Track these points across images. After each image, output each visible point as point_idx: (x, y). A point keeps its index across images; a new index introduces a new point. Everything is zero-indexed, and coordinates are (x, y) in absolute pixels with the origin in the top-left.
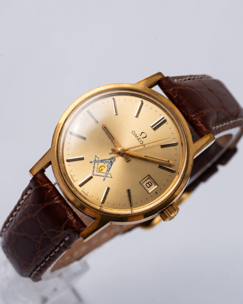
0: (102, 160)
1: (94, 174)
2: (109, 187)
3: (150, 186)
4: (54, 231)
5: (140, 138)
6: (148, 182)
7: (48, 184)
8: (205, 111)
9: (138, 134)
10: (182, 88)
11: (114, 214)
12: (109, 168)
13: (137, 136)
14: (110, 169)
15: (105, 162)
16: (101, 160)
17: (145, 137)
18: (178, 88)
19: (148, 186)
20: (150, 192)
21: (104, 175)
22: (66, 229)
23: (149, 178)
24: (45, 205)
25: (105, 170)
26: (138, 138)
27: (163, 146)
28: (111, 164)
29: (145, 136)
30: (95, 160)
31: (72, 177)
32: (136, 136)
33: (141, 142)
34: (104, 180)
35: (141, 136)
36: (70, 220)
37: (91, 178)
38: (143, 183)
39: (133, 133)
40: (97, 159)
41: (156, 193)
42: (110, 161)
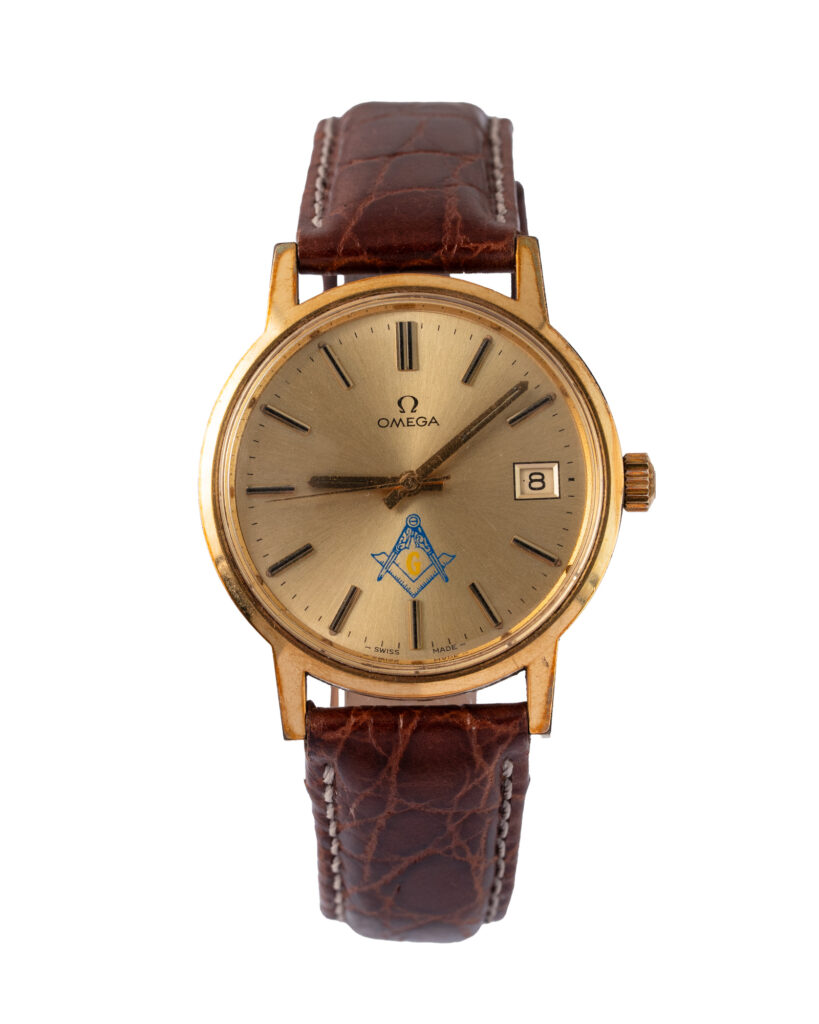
0: (394, 549)
2: (469, 583)
3: (542, 480)
4: (470, 786)
5: (408, 419)
6: (529, 480)
7: (353, 720)
8: (450, 212)
9: (394, 413)
12: (426, 545)
13: (397, 421)
14: (430, 546)
15: (403, 545)
16: (393, 551)
17: (416, 403)
18: (348, 233)
19: (539, 485)
20: (557, 495)
21: (433, 570)
22: (488, 754)
23: (521, 471)
24: (396, 763)
26: (405, 421)
27: (468, 379)
29: (412, 402)
30: (381, 563)
31: (383, 651)
32: (398, 423)
33: (420, 422)
34: (447, 581)
35: (404, 412)
38: (522, 493)
39: (383, 423)
40: (383, 558)
41: (572, 479)
42: (409, 531)
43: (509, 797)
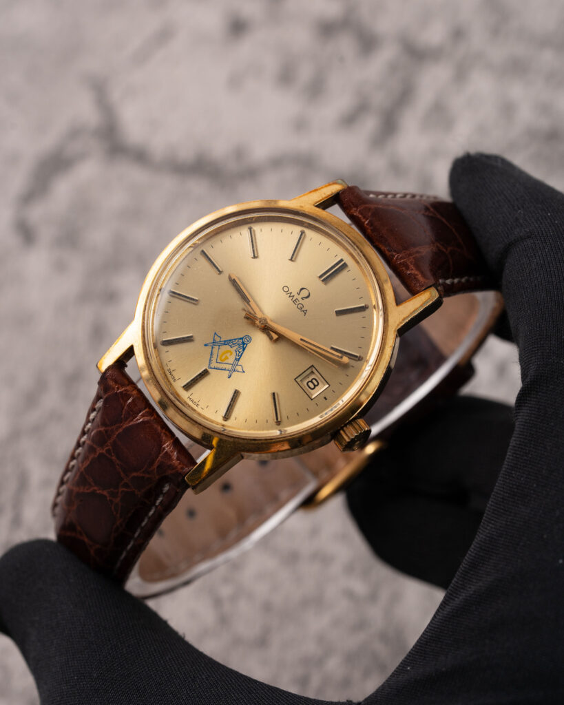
0: (226, 341)
1: (212, 366)
2: (238, 389)
3: (315, 386)
4: (141, 475)
5: (297, 299)
6: (311, 380)
7: (128, 388)
8: (423, 248)
9: (294, 291)
10: (381, 207)
11: (246, 439)
12: (240, 354)
13: (292, 295)
14: (241, 356)
15: (231, 344)
16: (224, 341)
17: (308, 297)
18: (372, 206)
19: (312, 386)
21: (229, 367)
23: (312, 372)
24: (124, 427)
25: (231, 359)
26: (294, 299)
27: (339, 313)
28: (243, 347)
29: (306, 295)
30: (214, 340)
31: (171, 373)
33: (300, 306)
34: (229, 377)
35: (299, 295)
36: (167, 452)
37: (205, 374)
38: (301, 380)
39: (286, 289)
40: (218, 339)
41: (325, 398)
42: (241, 341)
43: (157, 504)
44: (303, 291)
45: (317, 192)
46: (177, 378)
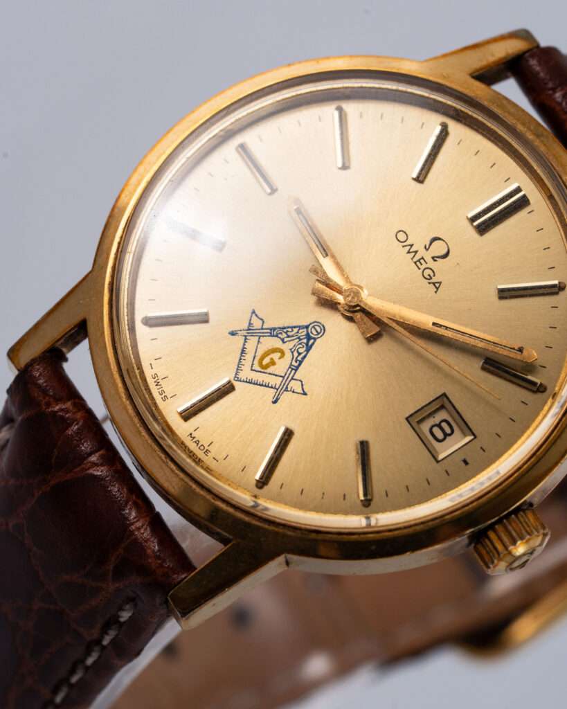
0: (274, 329)
1: (242, 375)
2: (292, 426)
3: (446, 435)
4: (80, 581)
5: (422, 258)
6: (438, 423)
7: (69, 405)
9: (419, 243)
11: (300, 529)
12: (299, 358)
13: (413, 249)
14: (301, 362)
15: (285, 335)
16: (271, 329)
17: (445, 256)
19: (440, 435)
20: (441, 457)
21: (276, 381)
22: (119, 573)
23: (442, 407)
24: (53, 482)
25: (282, 366)
26: (418, 257)
27: (505, 294)
28: (307, 344)
29: (444, 251)
30: (250, 324)
31: (157, 383)
32: (411, 251)
33: (427, 272)
34: (275, 402)
35: (427, 250)
36: (136, 540)
37: (227, 389)
38: (419, 422)
39: (402, 237)
40: (257, 324)
41: (466, 462)
42: (303, 332)
43: (105, 642)
44: (436, 243)
45: (477, 50)
46: (168, 393)
